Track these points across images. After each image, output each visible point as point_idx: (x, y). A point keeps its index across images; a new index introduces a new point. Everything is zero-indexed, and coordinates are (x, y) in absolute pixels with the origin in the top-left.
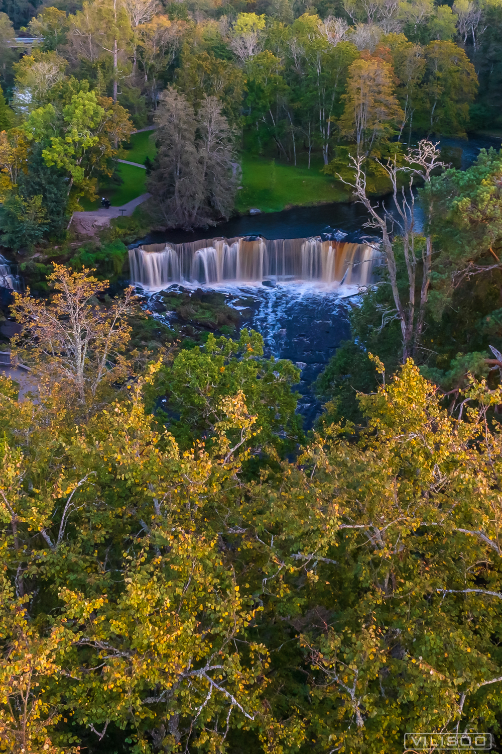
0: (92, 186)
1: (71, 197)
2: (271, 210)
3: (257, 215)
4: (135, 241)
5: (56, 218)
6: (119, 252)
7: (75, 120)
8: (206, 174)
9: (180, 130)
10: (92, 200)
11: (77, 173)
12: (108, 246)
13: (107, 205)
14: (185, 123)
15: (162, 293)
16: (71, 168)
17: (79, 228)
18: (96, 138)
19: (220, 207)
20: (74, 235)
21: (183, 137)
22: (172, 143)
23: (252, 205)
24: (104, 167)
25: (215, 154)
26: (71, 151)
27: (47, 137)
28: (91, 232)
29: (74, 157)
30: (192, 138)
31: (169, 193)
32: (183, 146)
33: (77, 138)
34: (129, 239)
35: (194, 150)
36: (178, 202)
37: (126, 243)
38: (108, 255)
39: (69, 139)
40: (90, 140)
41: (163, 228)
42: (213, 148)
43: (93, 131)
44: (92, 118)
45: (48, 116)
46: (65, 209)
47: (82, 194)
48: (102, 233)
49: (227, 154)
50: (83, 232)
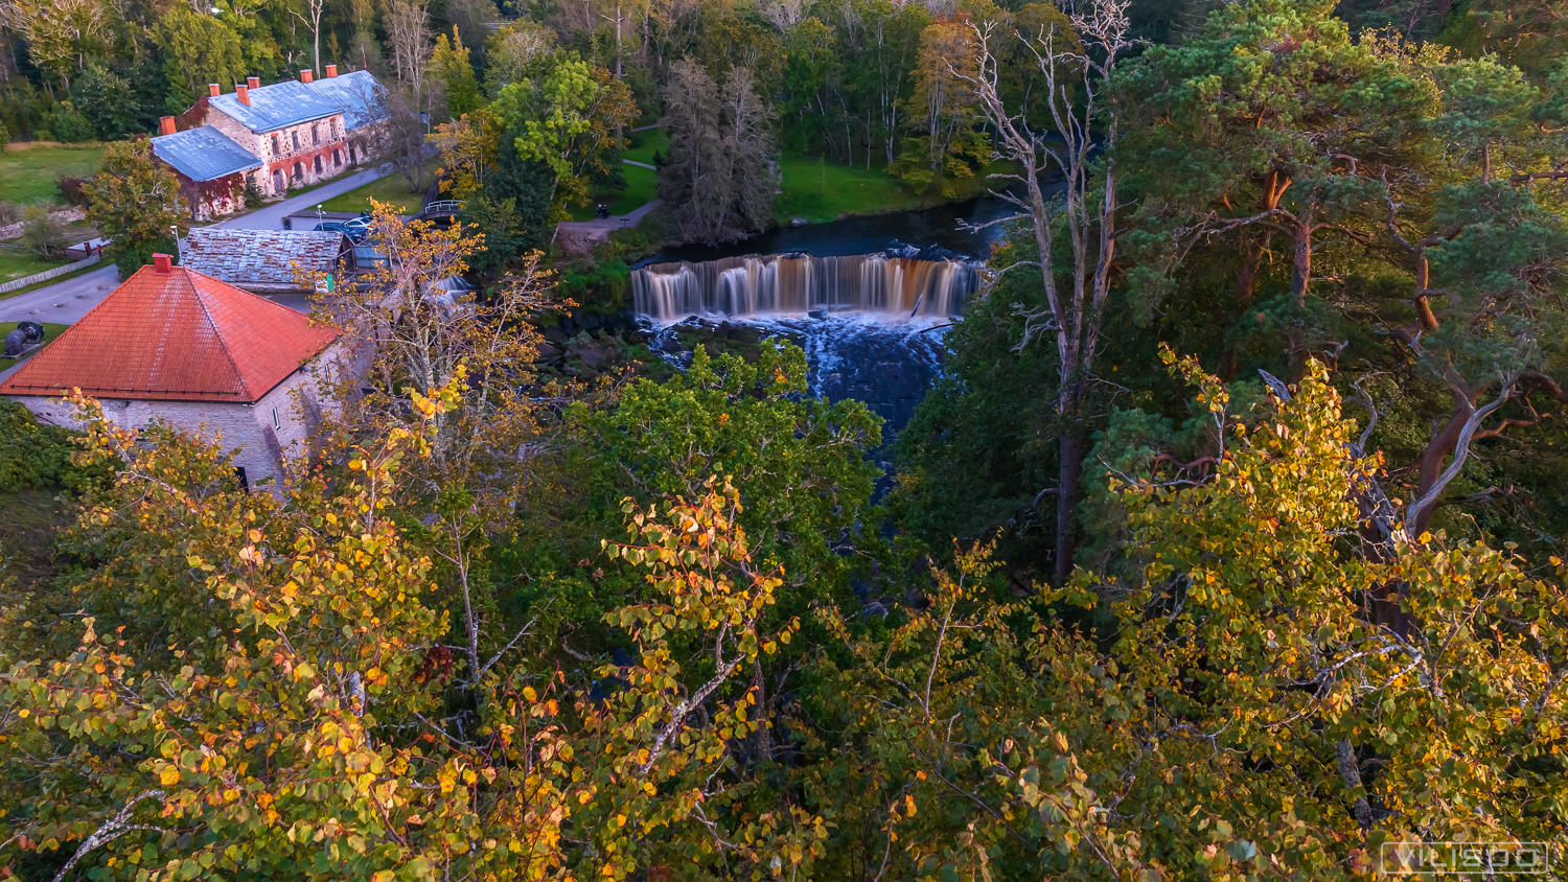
0: (583, 188)
1: (556, 201)
2: (819, 221)
3: (801, 227)
4: (641, 259)
5: (534, 228)
6: (618, 273)
7: (559, 98)
8: (734, 172)
9: (698, 112)
10: (583, 205)
11: (562, 167)
12: (604, 266)
13: (605, 214)
14: (705, 101)
15: (676, 327)
16: (553, 161)
17: (568, 243)
18: (587, 122)
19: (752, 214)
20: (560, 252)
21: (703, 121)
22: (688, 130)
23: (795, 214)
24: (598, 161)
25: (745, 143)
26: (554, 138)
27: (523, 121)
28: (582, 247)
29: (558, 147)
30: (715, 121)
31: (685, 197)
32: (703, 133)
33: (561, 122)
34: (633, 257)
35: (718, 137)
36: (697, 207)
37: (629, 263)
38: (604, 278)
39: (551, 124)
40: (578, 124)
41: (678, 243)
42: (743, 136)
43: (583, 113)
44: (581, 96)
45: (524, 95)
46: (546, 217)
47: (570, 198)
48: (597, 249)
49: (761, 144)
50: (573, 248)
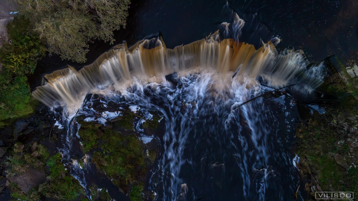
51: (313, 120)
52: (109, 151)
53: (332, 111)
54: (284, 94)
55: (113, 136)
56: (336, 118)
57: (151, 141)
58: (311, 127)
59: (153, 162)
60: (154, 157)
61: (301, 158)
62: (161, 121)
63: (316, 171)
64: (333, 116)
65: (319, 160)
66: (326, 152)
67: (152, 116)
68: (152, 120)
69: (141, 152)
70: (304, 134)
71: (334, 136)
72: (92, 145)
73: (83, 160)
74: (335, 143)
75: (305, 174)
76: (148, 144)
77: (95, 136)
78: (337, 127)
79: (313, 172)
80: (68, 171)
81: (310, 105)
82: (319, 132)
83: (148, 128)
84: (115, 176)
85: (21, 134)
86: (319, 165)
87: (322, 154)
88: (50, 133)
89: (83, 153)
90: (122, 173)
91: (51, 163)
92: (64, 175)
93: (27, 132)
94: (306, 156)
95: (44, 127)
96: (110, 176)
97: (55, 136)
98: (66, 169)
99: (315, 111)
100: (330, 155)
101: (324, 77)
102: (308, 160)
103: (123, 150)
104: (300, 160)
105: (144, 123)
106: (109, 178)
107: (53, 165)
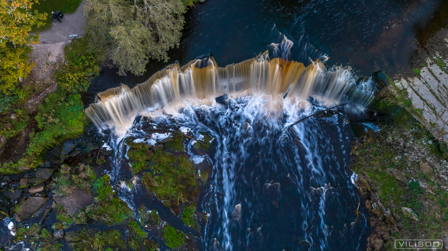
28: (46, 75)
48: (58, 75)
50: (39, 76)
51: (368, 137)
52: (159, 171)
53: (387, 128)
54: (336, 113)
55: (164, 156)
56: (391, 135)
57: (203, 161)
58: (367, 144)
59: (205, 183)
60: (206, 178)
61: (359, 175)
62: (212, 142)
63: (376, 188)
64: (387, 133)
65: (377, 176)
66: (384, 168)
67: (203, 136)
68: (203, 140)
69: (193, 172)
70: (360, 151)
71: (390, 152)
72: (141, 166)
73: (132, 181)
74: (392, 158)
75: (364, 191)
76: (200, 164)
77: (145, 157)
78: (393, 144)
79: (373, 188)
80: (117, 193)
81: (363, 124)
82: (375, 149)
83: (200, 148)
84: (166, 197)
85: (68, 156)
86: (379, 182)
87: (380, 170)
88: (98, 155)
89: (132, 174)
90: (173, 194)
91: (98, 184)
92: (111, 197)
93: (74, 155)
94: (364, 173)
95: (92, 149)
96: (160, 197)
97: (102, 158)
98: (114, 191)
99: (369, 129)
100: (389, 170)
101: (374, 92)
102: (366, 177)
103: (174, 171)
104: (358, 178)
105: (195, 144)
106: (159, 199)
107: (100, 187)
